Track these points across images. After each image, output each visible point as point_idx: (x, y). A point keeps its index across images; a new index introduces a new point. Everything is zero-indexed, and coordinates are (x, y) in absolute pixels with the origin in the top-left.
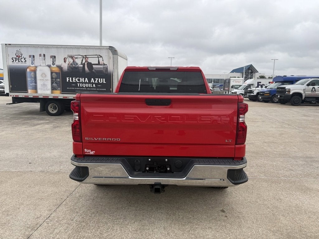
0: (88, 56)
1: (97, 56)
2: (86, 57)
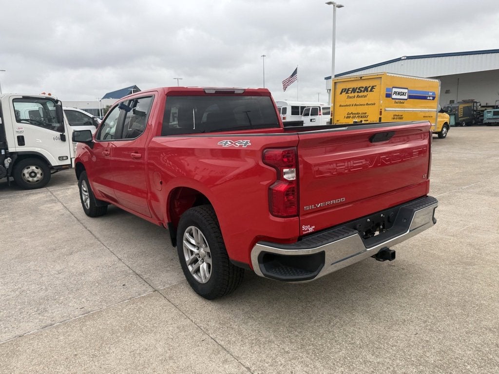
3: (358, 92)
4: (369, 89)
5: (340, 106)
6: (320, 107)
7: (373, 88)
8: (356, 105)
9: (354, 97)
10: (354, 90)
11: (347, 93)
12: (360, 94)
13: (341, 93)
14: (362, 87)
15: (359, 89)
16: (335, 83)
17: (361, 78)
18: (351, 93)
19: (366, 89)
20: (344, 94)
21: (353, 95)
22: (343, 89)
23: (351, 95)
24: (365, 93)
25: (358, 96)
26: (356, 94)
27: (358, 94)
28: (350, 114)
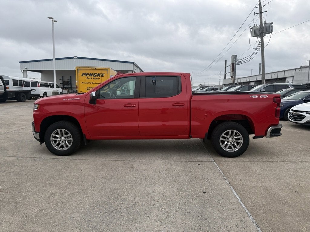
3: (93, 76)
4: (101, 75)
5: (82, 83)
6: (38, 82)
7: (103, 74)
8: (92, 83)
9: (91, 79)
10: (91, 75)
11: (86, 76)
12: (96, 77)
13: (82, 76)
14: (96, 74)
15: (94, 74)
16: (78, 69)
17: (96, 68)
18: (89, 76)
19: (99, 75)
20: (84, 76)
21: (90, 77)
22: (83, 74)
23: (89, 77)
24: (98, 77)
25: (94, 78)
26: (93, 77)
27: (94, 77)
28: (90, 88)
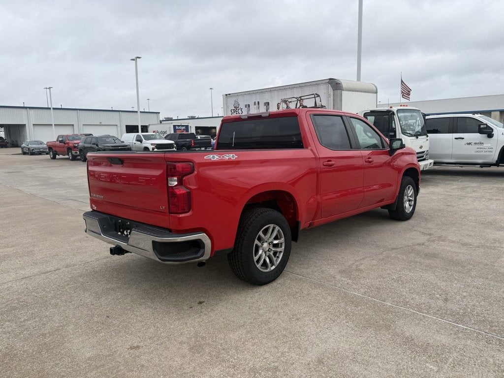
0: (303, 98)
1: (313, 96)
2: (300, 99)
